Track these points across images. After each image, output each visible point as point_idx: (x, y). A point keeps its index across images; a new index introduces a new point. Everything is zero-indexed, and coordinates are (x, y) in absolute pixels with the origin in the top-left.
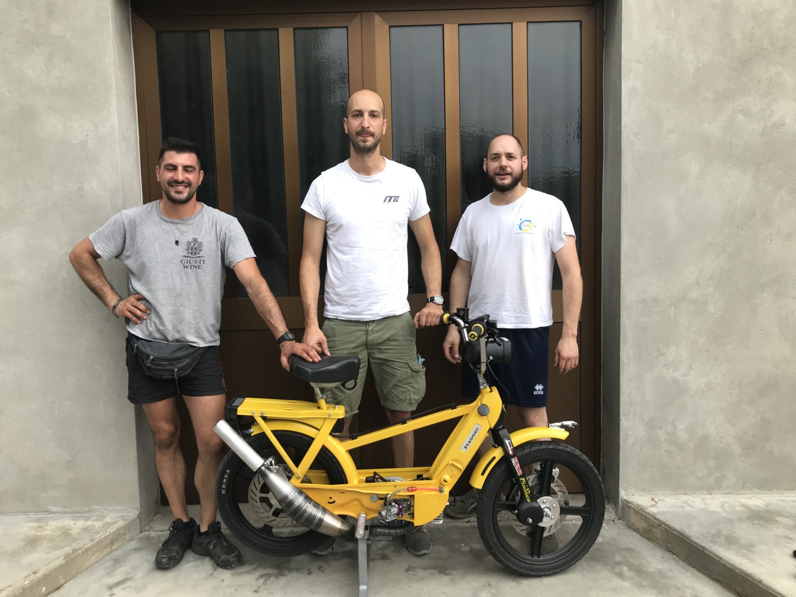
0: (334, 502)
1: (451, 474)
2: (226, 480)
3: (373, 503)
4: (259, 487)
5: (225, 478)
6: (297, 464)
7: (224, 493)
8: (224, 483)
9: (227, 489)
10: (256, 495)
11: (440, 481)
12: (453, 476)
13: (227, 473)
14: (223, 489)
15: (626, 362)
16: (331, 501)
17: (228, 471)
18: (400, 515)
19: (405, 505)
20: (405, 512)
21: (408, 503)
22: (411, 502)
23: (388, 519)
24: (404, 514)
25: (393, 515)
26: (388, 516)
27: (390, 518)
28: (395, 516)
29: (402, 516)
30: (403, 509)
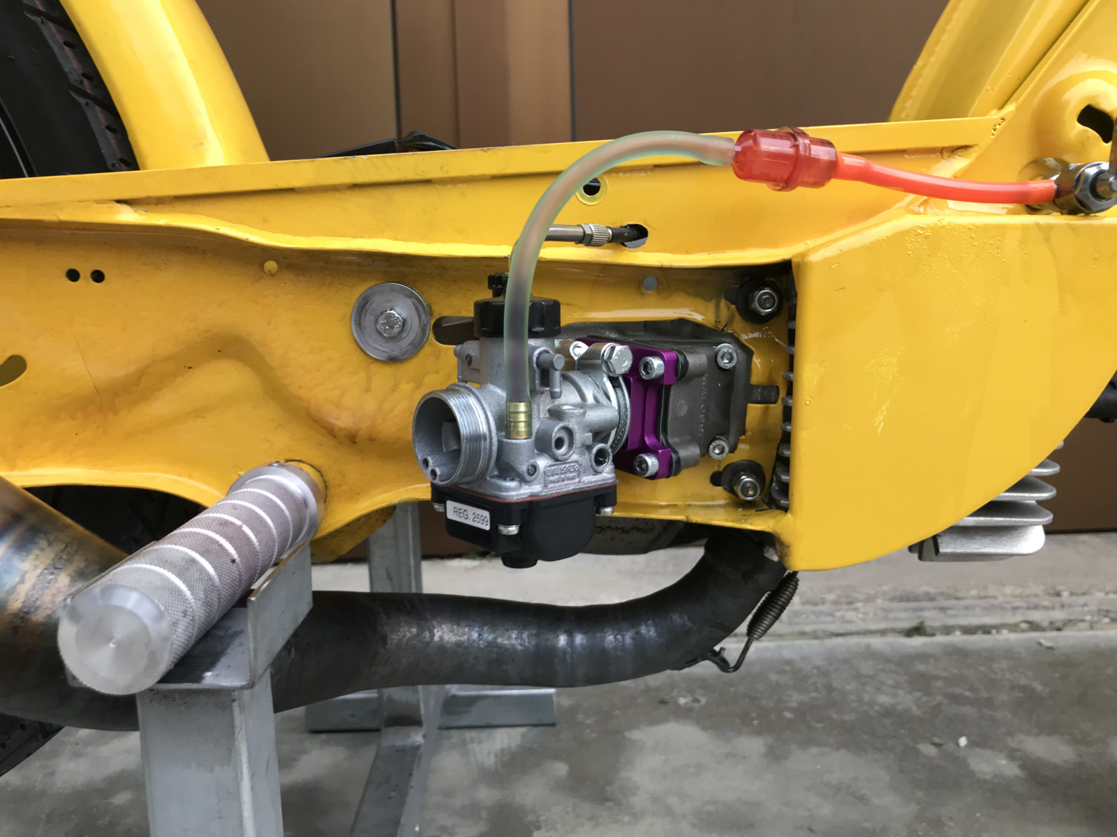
0: (14, 366)
3: (383, 376)
11: (1042, 124)
18: (652, 462)
19: (696, 359)
20: (694, 440)
21: (725, 363)
22: (749, 354)
23: (523, 480)
24: (688, 452)
25: (582, 436)
26: (522, 441)
27: (543, 463)
28: (600, 458)
29: (670, 468)
30: (679, 404)
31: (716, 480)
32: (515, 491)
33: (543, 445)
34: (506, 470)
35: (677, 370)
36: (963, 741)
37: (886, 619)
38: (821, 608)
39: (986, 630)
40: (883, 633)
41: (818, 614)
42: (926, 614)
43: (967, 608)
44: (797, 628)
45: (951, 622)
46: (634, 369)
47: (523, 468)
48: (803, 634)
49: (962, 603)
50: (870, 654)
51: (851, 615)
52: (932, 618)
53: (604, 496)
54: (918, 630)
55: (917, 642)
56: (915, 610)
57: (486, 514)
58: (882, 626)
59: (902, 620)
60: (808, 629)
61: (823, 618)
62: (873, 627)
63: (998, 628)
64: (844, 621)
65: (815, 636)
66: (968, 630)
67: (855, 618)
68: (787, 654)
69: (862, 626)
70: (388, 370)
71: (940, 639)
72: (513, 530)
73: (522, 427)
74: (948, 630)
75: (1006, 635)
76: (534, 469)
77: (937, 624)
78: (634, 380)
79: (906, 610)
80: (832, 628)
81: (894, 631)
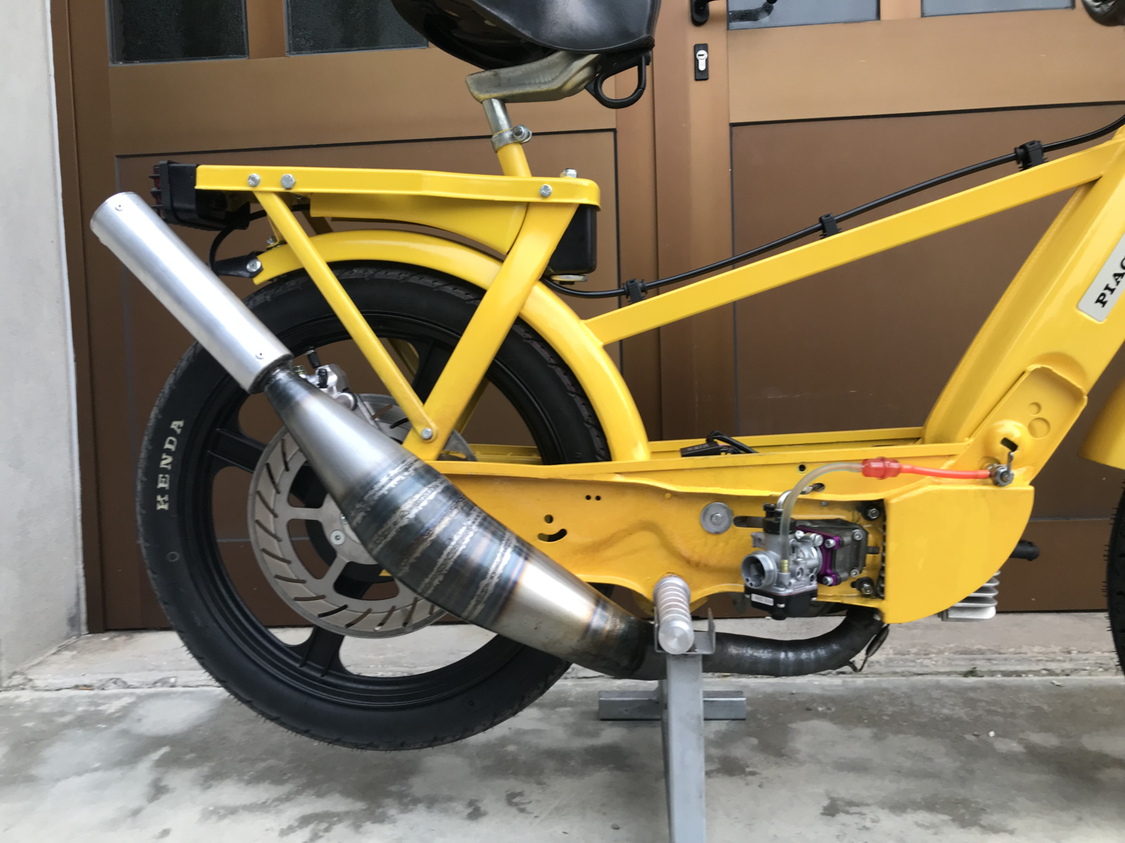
0: (562, 533)
1: (1033, 415)
2: (170, 459)
3: (712, 538)
4: (286, 481)
5: (168, 452)
6: (423, 388)
7: (165, 507)
8: (164, 471)
9: (176, 495)
10: (275, 516)
11: (986, 444)
12: (1040, 426)
13: (173, 433)
14: (162, 492)
16: (553, 529)
17: (176, 425)
18: (830, 579)
19: (847, 539)
20: (845, 570)
21: (857, 538)
22: (867, 534)
23: (786, 588)
24: (843, 575)
25: (806, 571)
26: (786, 574)
27: (793, 581)
28: (812, 579)
29: (837, 582)
30: (840, 556)
31: (853, 585)
32: (784, 592)
33: (793, 575)
34: (780, 583)
35: (840, 544)
36: (992, 734)
37: (950, 665)
38: (907, 657)
39: (1018, 674)
40: (949, 674)
41: (907, 660)
42: (977, 662)
43: (1006, 659)
45: (995, 668)
46: (823, 544)
47: (787, 583)
48: (895, 673)
49: (1004, 656)
50: (938, 686)
51: (927, 662)
52: (982, 665)
53: (813, 593)
54: (972, 673)
55: (971, 680)
56: (971, 660)
57: (771, 600)
58: (948, 669)
59: (961, 666)
60: (898, 670)
61: (908, 664)
62: (942, 670)
63: (1027, 673)
64: (922, 665)
65: (903, 674)
66: (1005, 674)
67: (930, 664)
68: (884, 685)
69: (934, 669)
70: (714, 537)
71: (986, 679)
72: (782, 606)
73: (786, 569)
74: (992, 673)
75: (1031, 677)
76: (790, 583)
77: (985, 669)
78: (823, 548)
79: (966, 659)
80: (915, 670)
81: (956, 673)
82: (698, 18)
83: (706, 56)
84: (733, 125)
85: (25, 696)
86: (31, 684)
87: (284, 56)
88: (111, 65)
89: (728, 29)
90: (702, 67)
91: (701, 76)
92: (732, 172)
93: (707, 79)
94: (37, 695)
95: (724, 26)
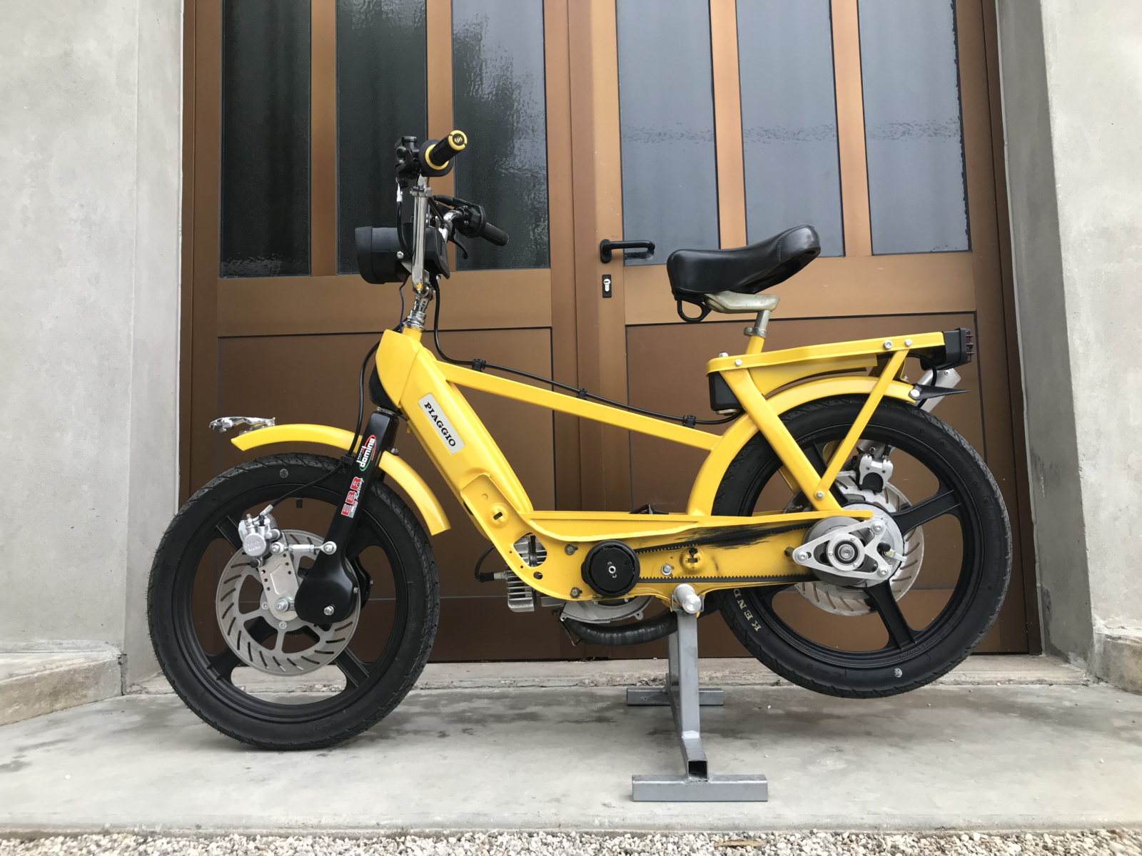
15: (1081, 351)
36: (769, 707)
37: (763, 679)
38: (737, 675)
40: (762, 684)
44: (724, 682)
48: (727, 684)
50: (753, 690)
51: (749, 677)
54: (777, 684)
55: (775, 688)
58: (761, 682)
59: (770, 679)
60: (729, 682)
61: (736, 678)
62: (758, 682)
64: (745, 679)
65: (732, 684)
69: (752, 681)
71: (786, 687)
79: (773, 675)
80: (740, 682)
81: (767, 684)
82: (604, 258)
83: (610, 282)
84: (627, 326)
85: (143, 696)
86: (146, 690)
87: (334, 275)
88: (219, 278)
89: (624, 265)
90: (607, 289)
91: (607, 295)
92: (627, 356)
93: (611, 297)
94: (150, 696)
95: (621, 263)
